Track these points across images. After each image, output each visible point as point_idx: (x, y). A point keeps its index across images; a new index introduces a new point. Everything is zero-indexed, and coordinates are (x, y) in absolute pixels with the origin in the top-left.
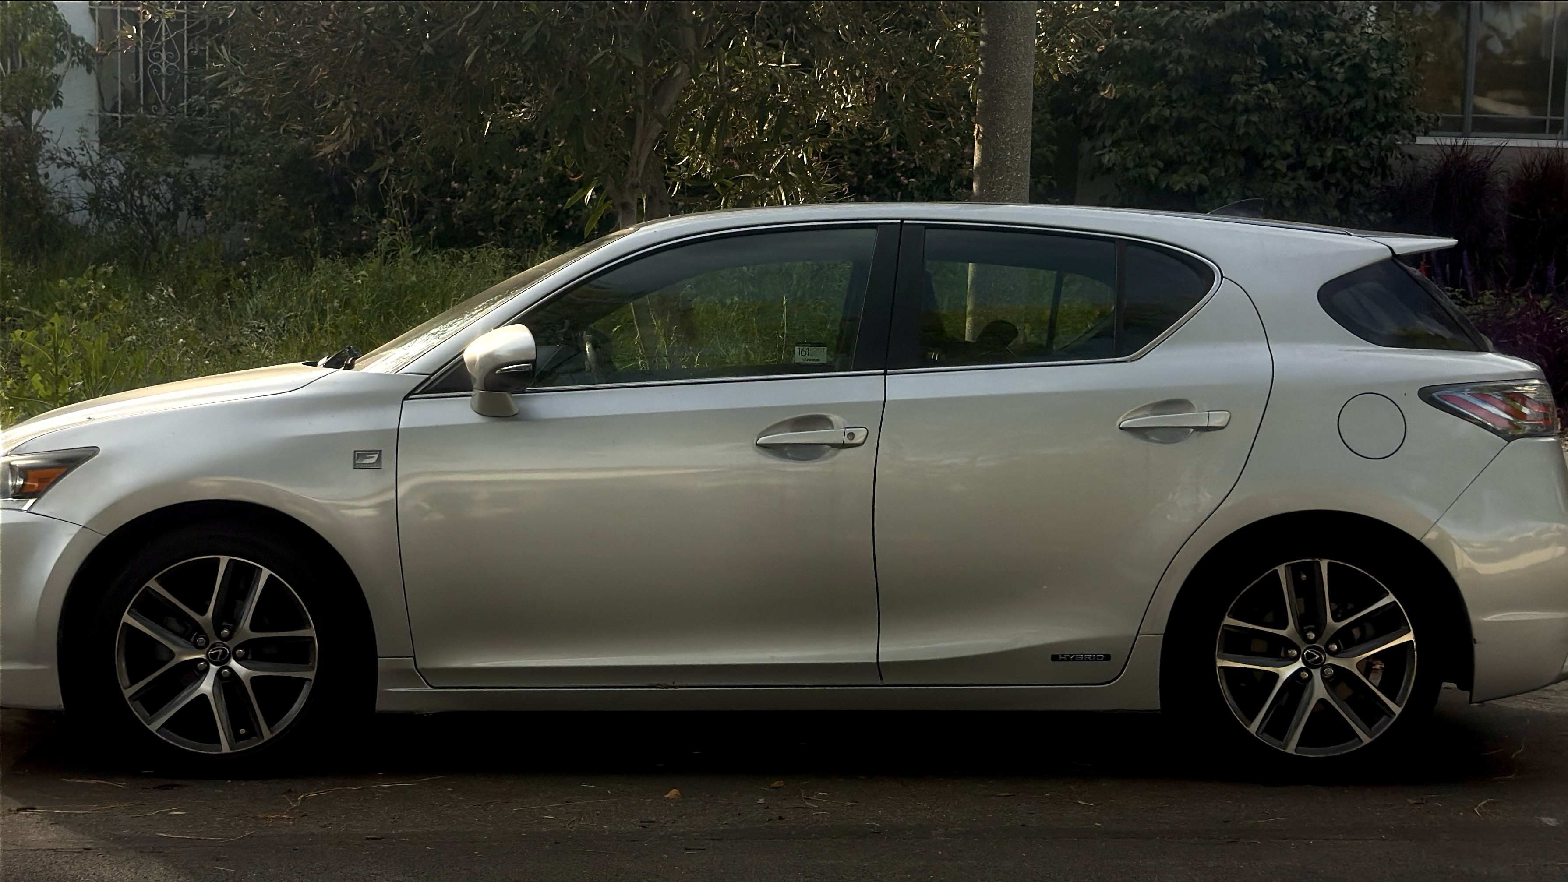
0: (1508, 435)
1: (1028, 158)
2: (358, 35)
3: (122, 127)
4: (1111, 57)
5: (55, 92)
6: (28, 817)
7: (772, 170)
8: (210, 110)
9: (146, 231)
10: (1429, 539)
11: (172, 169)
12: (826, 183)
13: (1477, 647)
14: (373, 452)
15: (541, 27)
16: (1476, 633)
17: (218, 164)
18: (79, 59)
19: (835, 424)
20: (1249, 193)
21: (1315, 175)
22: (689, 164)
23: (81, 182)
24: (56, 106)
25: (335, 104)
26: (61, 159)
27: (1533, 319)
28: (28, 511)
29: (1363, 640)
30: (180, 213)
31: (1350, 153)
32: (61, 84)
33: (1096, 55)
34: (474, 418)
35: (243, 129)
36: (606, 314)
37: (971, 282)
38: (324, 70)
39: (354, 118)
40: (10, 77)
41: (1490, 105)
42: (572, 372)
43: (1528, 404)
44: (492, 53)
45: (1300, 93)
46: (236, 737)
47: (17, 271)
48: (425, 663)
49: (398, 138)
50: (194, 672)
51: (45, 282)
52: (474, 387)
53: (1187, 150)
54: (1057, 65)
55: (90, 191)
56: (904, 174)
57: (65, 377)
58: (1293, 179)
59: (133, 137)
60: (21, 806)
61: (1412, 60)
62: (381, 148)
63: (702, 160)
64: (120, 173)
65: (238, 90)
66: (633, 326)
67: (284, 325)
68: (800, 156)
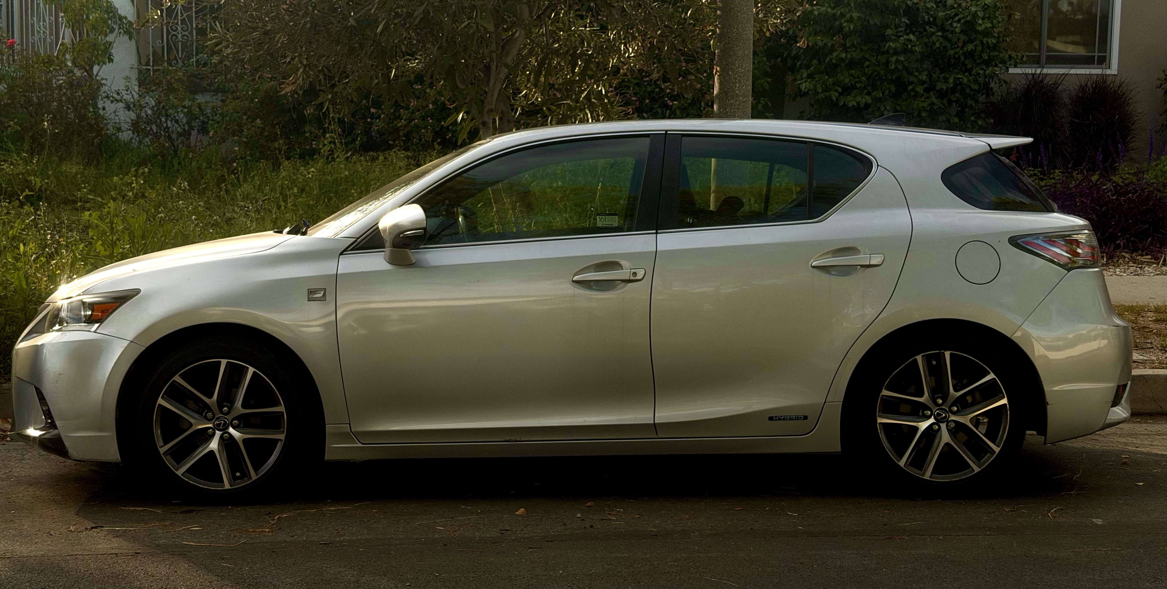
0: (1068, 267)
1: (750, 88)
2: (306, 14)
3: (153, 75)
4: (806, 19)
5: (109, 52)
6: (98, 533)
7: (581, 99)
8: (211, 63)
9: (170, 143)
10: (1015, 337)
11: (187, 103)
12: (618, 107)
13: (1048, 406)
14: (321, 289)
15: (426, 7)
16: (1049, 398)
17: (217, 99)
18: (124, 31)
19: (624, 268)
20: (898, 108)
21: (942, 95)
22: (526, 95)
23: (127, 112)
24: (109, 63)
25: (293, 59)
26: (113, 97)
27: (1087, 189)
28: (95, 332)
29: (973, 404)
30: (192, 132)
31: (965, 80)
32: (113, 47)
33: (796, 18)
34: (386, 266)
35: (232, 75)
36: (472, 196)
37: (714, 170)
38: (284, 38)
39: (305, 69)
40: (79, 44)
41: (1058, 45)
42: (450, 235)
43: (1081, 246)
44: (395, 24)
45: (931, 41)
46: (233, 478)
47: (86, 172)
48: (356, 428)
49: (333, 82)
50: (205, 436)
51: (104, 178)
52: (386, 245)
53: (857, 80)
54: (768, 26)
55: (133, 118)
56: (670, 99)
57: (118, 242)
58: (928, 98)
59: (161, 82)
60: (94, 525)
61: (1005, 17)
62: (323, 88)
63: (535, 92)
64: (153, 106)
65: (229, 51)
66: (491, 202)
67: (262, 205)
68: (600, 89)
